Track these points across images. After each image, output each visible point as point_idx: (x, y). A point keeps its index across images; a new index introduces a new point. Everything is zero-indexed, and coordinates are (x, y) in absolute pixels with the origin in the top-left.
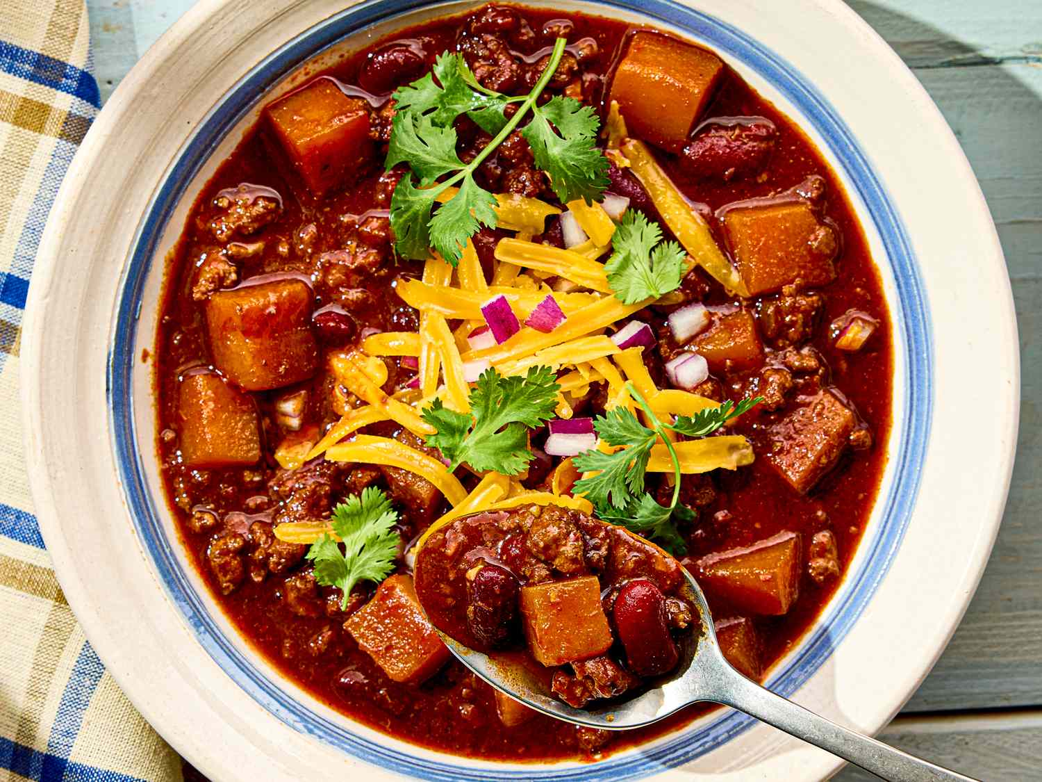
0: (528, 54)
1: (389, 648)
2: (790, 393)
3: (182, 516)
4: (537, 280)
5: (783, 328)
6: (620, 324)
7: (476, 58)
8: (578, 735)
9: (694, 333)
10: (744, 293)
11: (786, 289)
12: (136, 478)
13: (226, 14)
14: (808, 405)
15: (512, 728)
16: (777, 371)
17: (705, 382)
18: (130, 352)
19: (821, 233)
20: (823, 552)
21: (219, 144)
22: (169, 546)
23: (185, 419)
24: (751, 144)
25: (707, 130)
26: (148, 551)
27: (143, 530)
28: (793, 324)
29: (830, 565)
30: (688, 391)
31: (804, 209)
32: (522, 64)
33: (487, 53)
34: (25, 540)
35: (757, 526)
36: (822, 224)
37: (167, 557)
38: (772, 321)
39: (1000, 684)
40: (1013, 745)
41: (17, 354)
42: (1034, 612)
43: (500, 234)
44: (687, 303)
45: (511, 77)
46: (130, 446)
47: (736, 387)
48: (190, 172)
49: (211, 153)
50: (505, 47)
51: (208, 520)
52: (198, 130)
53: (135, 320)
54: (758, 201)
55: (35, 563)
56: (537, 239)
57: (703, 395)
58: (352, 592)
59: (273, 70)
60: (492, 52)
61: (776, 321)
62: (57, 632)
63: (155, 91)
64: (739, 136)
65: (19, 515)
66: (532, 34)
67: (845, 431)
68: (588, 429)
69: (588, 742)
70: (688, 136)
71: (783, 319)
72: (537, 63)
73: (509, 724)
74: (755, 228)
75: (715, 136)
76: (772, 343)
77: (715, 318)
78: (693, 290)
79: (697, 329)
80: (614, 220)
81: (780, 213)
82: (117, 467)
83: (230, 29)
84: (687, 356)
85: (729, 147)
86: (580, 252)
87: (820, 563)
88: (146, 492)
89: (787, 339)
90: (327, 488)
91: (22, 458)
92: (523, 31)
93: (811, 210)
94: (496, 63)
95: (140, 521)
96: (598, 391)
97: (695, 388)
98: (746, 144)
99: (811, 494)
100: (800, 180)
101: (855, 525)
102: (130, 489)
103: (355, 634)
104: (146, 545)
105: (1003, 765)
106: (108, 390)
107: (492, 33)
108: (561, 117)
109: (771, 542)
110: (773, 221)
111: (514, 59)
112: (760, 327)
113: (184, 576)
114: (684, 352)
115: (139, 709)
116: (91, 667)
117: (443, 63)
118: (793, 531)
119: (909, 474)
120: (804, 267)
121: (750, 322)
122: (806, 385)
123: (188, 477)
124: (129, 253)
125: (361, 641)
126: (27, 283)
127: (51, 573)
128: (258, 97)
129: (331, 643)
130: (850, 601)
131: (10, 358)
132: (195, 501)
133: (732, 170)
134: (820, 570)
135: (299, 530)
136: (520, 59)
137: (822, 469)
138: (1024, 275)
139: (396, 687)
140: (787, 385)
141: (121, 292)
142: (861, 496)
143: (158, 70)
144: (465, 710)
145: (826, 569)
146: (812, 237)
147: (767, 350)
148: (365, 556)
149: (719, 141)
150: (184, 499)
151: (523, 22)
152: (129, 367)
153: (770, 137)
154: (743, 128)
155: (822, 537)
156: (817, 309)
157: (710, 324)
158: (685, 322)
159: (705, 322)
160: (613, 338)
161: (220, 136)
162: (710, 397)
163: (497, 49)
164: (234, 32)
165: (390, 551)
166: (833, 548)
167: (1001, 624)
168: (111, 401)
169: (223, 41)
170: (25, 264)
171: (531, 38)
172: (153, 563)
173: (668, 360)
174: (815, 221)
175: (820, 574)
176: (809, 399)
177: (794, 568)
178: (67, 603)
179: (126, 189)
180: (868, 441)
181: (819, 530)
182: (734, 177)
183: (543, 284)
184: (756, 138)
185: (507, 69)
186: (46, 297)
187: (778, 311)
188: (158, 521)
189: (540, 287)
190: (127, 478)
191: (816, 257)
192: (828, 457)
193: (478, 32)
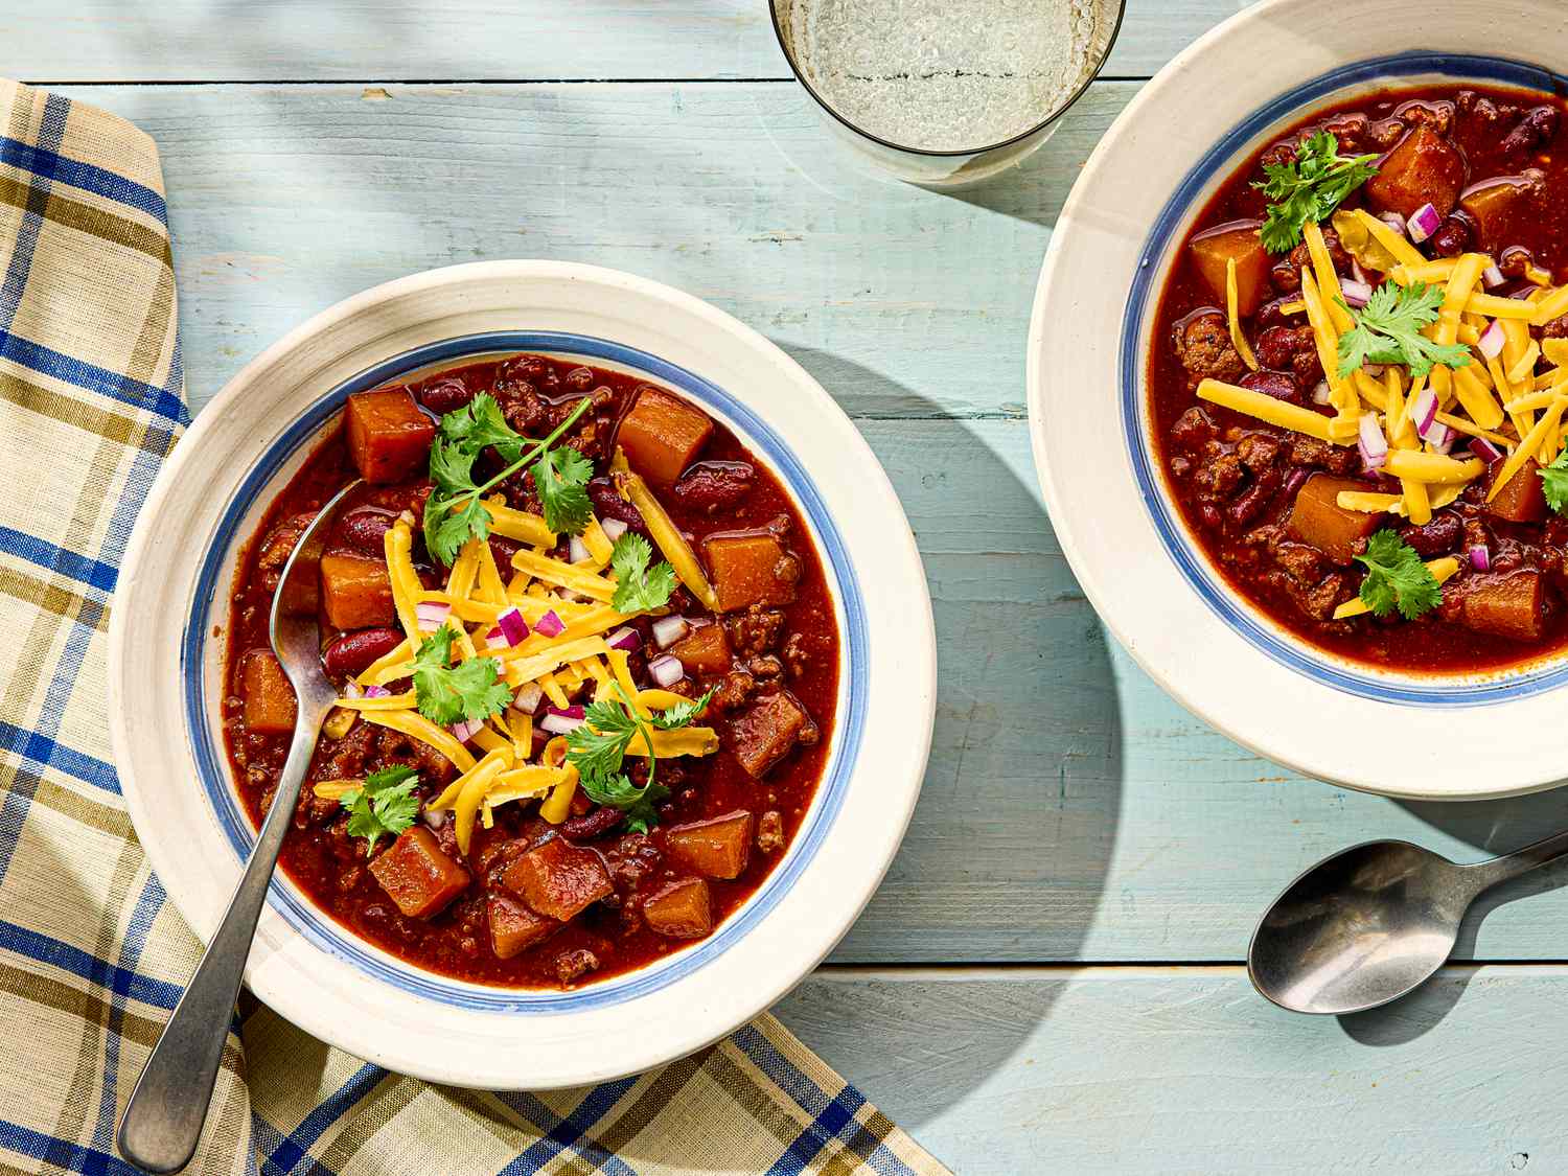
0: (553, 397)
1: (403, 888)
2: (751, 695)
3: (239, 771)
4: (546, 588)
5: (749, 641)
6: (613, 630)
7: (509, 398)
8: (558, 968)
9: (674, 640)
10: (718, 609)
11: (753, 608)
12: (202, 733)
13: (296, 354)
14: (766, 704)
15: (504, 961)
16: (742, 675)
17: (680, 682)
18: (203, 628)
19: (785, 563)
20: (771, 829)
21: (288, 459)
22: (226, 791)
23: (248, 690)
24: (733, 484)
25: (696, 471)
26: (208, 794)
27: (205, 777)
28: (757, 637)
29: (776, 839)
30: (665, 689)
31: (771, 541)
32: (548, 405)
33: (518, 395)
34: (104, 787)
35: (719, 803)
36: (787, 555)
37: (224, 801)
38: (740, 633)
39: (955, 942)
40: (964, 995)
41: (105, 630)
42: (986, 884)
43: (517, 545)
44: (671, 615)
45: (537, 417)
46: (199, 706)
47: (707, 686)
48: (261, 482)
49: (281, 466)
50: (534, 391)
51: (260, 776)
52: (269, 448)
53: (209, 602)
54: (736, 533)
55: (112, 806)
56: (550, 553)
57: (677, 692)
58: (377, 842)
59: (336, 401)
60: (523, 395)
61: (743, 635)
62: (127, 865)
63: (233, 416)
64: (723, 477)
65: (101, 765)
66: (557, 381)
67: (796, 728)
68: (580, 716)
69: (565, 973)
70: (679, 477)
71: (749, 632)
72: (560, 406)
73: (501, 957)
74: (728, 556)
75: (701, 477)
76: (739, 652)
77: (693, 629)
78: (677, 605)
79: (677, 637)
80: (613, 543)
81: (749, 545)
82: (186, 723)
83: (299, 367)
84: (667, 658)
85: (713, 486)
86: (583, 566)
87: (769, 837)
88: (210, 745)
89: (752, 649)
90: (362, 754)
91: (104, 717)
92: (551, 378)
93: (779, 544)
94: (524, 403)
95: (202, 769)
96: (590, 685)
97: (671, 686)
98: (726, 484)
99: (765, 778)
100: (773, 517)
101: (800, 808)
102: (196, 743)
103: (376, 875)
104: (206, 790)
105: (954, 1011)
106: (182, 659)
107: (523, 379)
108: (564, 464)
109: (727, 818)
110: (743, 551)
111: (539, 401)
112: (729, 637)
113: (238, 817)
114: (666, 655)
115: (194, 931)
116: (155, 895)
117: (480, 399)
118: (748, 811)
119: (845, 767)
120: (770, 591)
121: (721, 634)
122: (766, 687)
123: (246, 740)
124: (206, 545)
125: (381, 881)
126: (117, 571)
127: (126, 815)
128: (323, 422)
129: (358, 882)
130: (790, 870)
131: (97, 633)
132: (250, 760)
133: (714, 505)
134: (767, 844)
135: (335, 787)
136: (547, 401)
137: (776, 759)
138: (991, 599)
139: (411, 922)
140: (749, 688)
141: (198, 578)
142: (807, 783)
143: (237, 398)
144: (467, 943)
145: (773, 842)
146: (777, 566)
147: (735, 657)
148: (390, 812)
149: (705, 480)
150: (241, 756)
151: (550, 370)
152: (202, 641)
153: (748, 480)
154: (725, 471)
155: (772, 816)
156: (778, 626)
157: (689, 633)
158: (666, 632)
159: (684, 631)
160: (607, 640)
161: (289, 453)
162: (683, 694)
163: (527, 392)
164: (302, 370)
165: (412, 810)
166: (780, 827)
167: (957, 892)
168: (184, 668)
169: (293, 376)
170: (115, 555)
171: (557, 384)
172: (211, 805)
173: (650, 661)
174: (780, 553)
175: (766, 846)
176: (768, 700)
177: (745, 840)
178: (137, 841)
179: (206, 493)
180: (815, 738)
181: (768, 811)
182: (715, 511)
183: (553, 592)
184: (738, 480)
185: (534, 410)
186: (133, 580)
187: (745, 625)
188: (219, 770)
189: (550, 595)
190: (194, 732)
191: (779, 583)
192: (778, 749)
193: (513, 378)
